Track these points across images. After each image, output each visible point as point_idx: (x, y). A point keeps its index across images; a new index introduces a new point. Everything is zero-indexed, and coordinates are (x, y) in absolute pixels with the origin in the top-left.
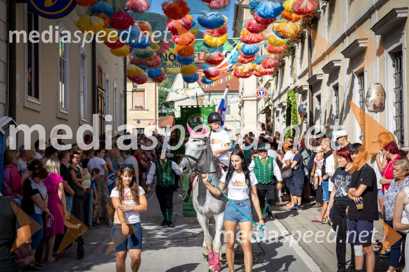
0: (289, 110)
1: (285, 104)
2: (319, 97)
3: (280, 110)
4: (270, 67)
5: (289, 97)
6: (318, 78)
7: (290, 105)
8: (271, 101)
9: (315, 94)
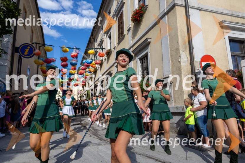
0: (87, 95)
1: (86, 94)
2: (97, 90)
3: (84, 95)
4: (84, 83)
5: (87, 92)
6: (97, 84)
7: (87, 93)
8: (82, 94)
9: (96, 89)
